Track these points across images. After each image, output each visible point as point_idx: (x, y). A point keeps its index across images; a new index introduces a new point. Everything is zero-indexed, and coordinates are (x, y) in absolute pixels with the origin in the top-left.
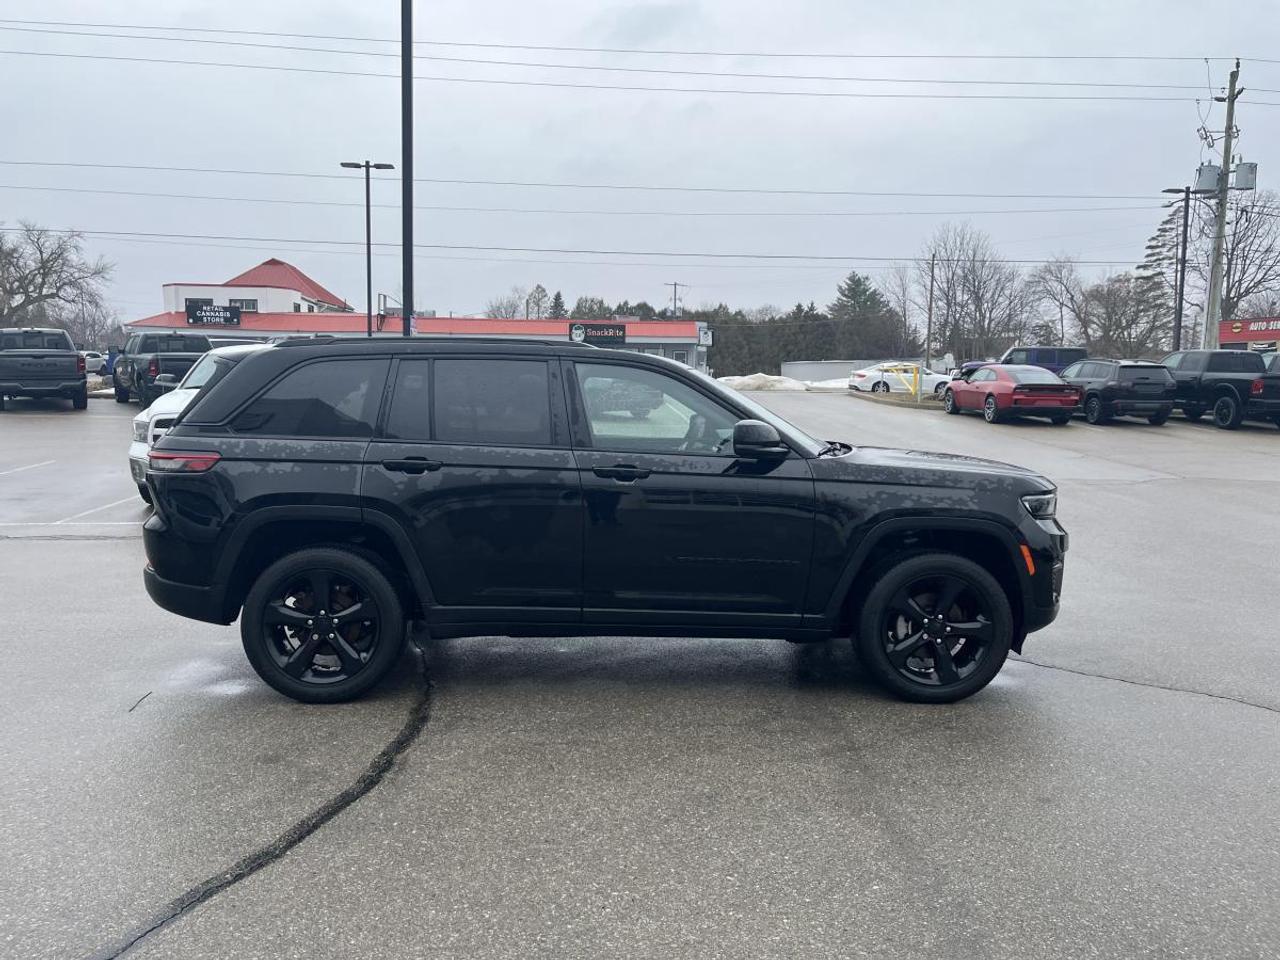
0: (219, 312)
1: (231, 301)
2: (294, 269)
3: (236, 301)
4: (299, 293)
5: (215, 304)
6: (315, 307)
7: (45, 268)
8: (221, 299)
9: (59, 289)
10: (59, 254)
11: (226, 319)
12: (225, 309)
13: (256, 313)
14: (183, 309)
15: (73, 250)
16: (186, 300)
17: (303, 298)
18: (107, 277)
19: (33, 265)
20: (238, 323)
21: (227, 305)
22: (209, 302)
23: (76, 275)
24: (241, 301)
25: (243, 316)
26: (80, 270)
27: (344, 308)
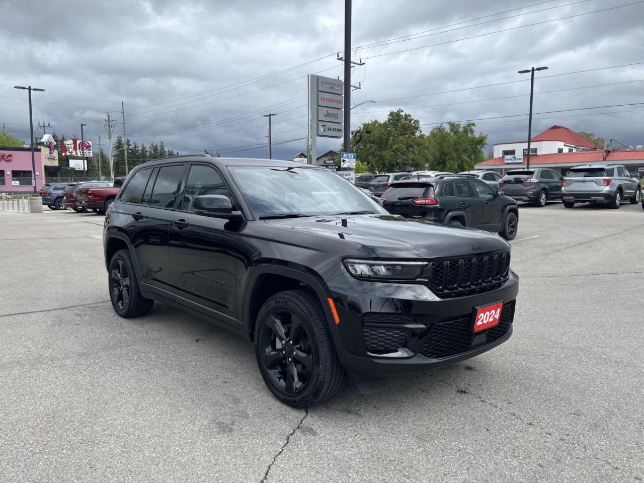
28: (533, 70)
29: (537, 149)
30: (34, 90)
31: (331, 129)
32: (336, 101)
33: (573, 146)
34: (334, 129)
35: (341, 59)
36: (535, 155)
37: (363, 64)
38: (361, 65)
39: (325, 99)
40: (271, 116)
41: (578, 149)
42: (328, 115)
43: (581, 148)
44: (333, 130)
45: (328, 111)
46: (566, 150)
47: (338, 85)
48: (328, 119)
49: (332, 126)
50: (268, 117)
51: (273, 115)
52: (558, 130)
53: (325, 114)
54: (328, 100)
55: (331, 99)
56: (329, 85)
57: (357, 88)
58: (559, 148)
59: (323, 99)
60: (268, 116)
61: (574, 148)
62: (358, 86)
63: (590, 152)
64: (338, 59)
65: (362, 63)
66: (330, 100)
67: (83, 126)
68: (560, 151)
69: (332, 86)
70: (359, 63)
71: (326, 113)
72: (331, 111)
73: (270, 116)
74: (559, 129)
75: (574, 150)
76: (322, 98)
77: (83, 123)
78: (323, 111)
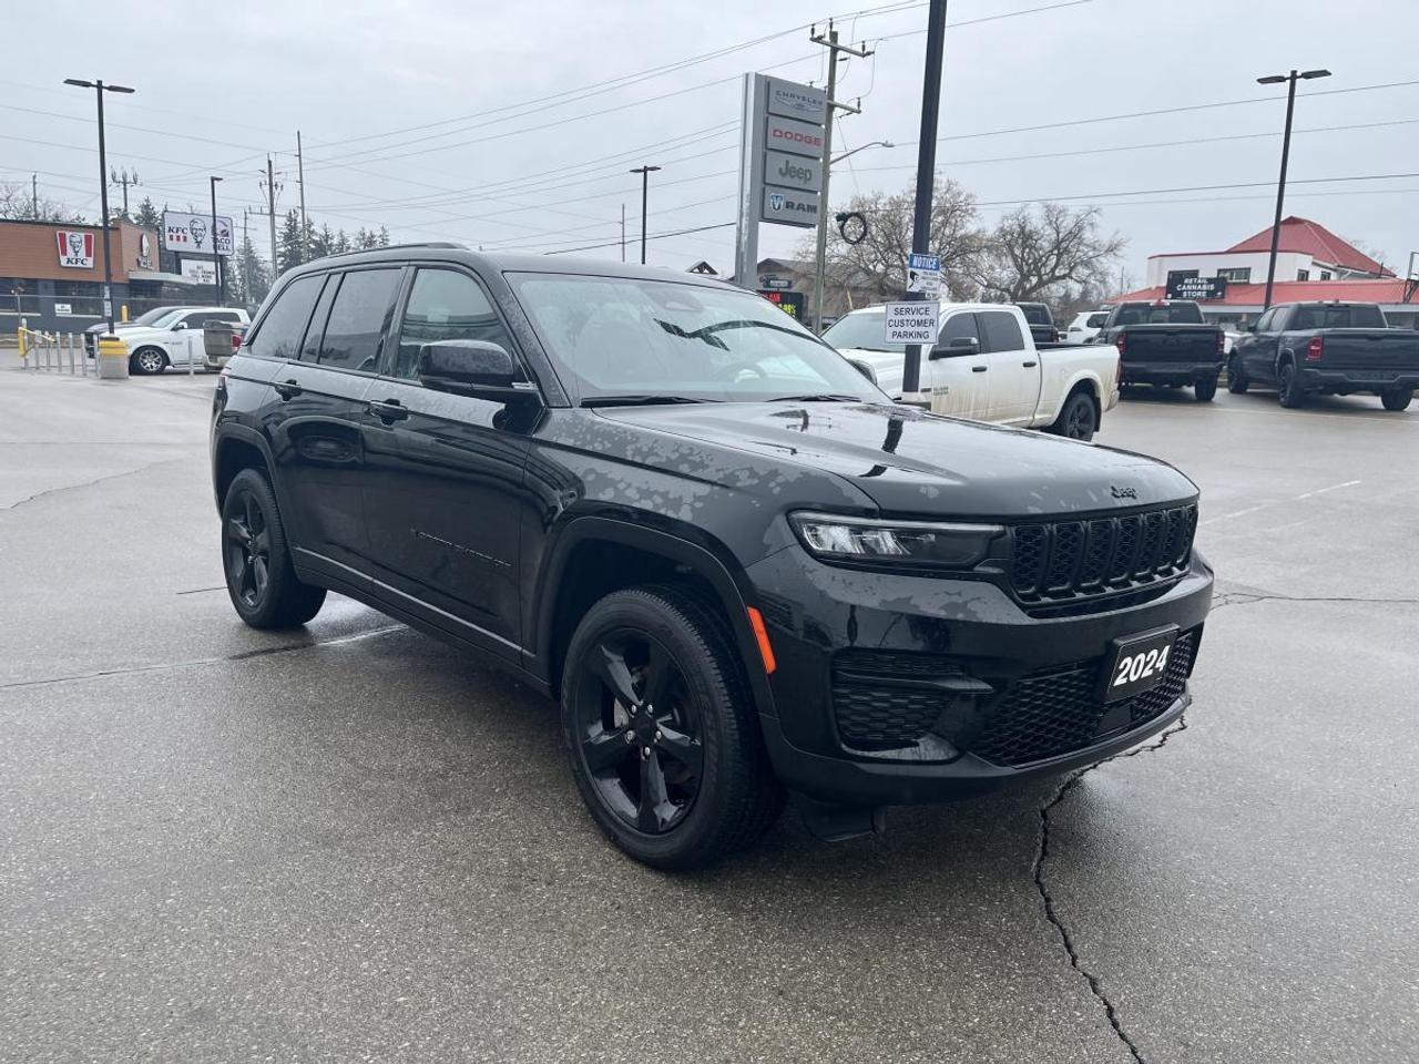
0: (1202, 284)
1: (1219, 271)
2: (1317, 228)
3: (1225, 271)
4: (1311, 257)
5: (1200, 276)
6: (1333, 273)
7: (1059, 247)
8: (1208, 270)
9: (1071, 269)
10: (1075, 234)
11: (1209, 292)
12: (1210, 281)
13: (1248, 283)
14: (1164, 284)
15: (1089, 228)
16: (1170, 272)
17: (1314, 264)
18: (1117, 253)
19: (1046, 245)
20: (1223, 296)
21: (1214, 275)
22: (1194, 274)
23: (1091, 254)
24: (1231, 271)
25: (1229, 290)
26: (1094, 249)
27: (1380, 272)
28: (1294, 76)
29: (1249, 269)
30: (111, 88)
31: (793, 205)
32: (808, 140)
33: (1332, 266)
34: (800, 207)
35: (819, 40)
36: (1244, 283)
37: (869, 54)
38: (864, 56)
39: (783, 135)
40: (649, 172)
41: (1342, 273)
42: (788, 171)
43: (1350, 271)
44: (798, 209)
45: (787, 162)
46: (1315, 275)
47: (814, 102)
48: (788, 181)
49: (798, 198)
50: (642, 174)
51: (653, 169)
52: (1296, 227)
53: (781, 170)
54: (789, 136)
55: (797, 135)
56: (795, 101)
57: (852, 111)
58: (1300, 270)
59: (778, 133)
60: (639, 171)
61: (1335, 270)
62: (856, 107)
63: (1366, 281)
64: (813, 40)
65: (867, 50)
66: (795, 137)
67: (216, 182)
68: (1303, 275)
69: (800, 101)
70: (860, 50)
71: (783, 167)
72: (797, 163)
73: (645, 170)
74: (1302, 226)
75: (1334, 276)
76: (775, 131)
77: (215, 175)
78: (777, 162)
